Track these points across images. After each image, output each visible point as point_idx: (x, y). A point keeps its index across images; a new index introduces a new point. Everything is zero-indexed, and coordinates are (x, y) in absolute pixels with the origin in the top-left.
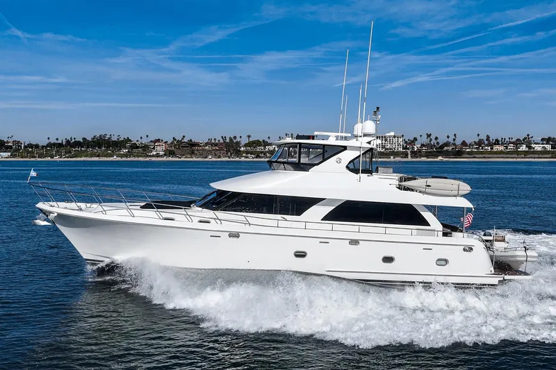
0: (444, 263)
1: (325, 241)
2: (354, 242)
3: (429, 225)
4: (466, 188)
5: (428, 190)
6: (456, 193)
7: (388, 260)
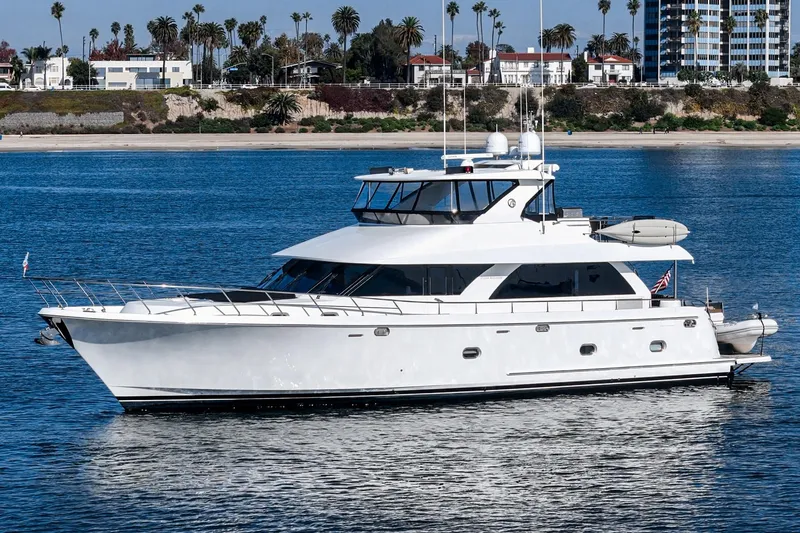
0: (659, 347)
1: (503, 329)
2: (543, 327)
3: (633, 292)
4: (683, 231)
5: (636, 239)
6: (670, 239)
7: (587, 350)
